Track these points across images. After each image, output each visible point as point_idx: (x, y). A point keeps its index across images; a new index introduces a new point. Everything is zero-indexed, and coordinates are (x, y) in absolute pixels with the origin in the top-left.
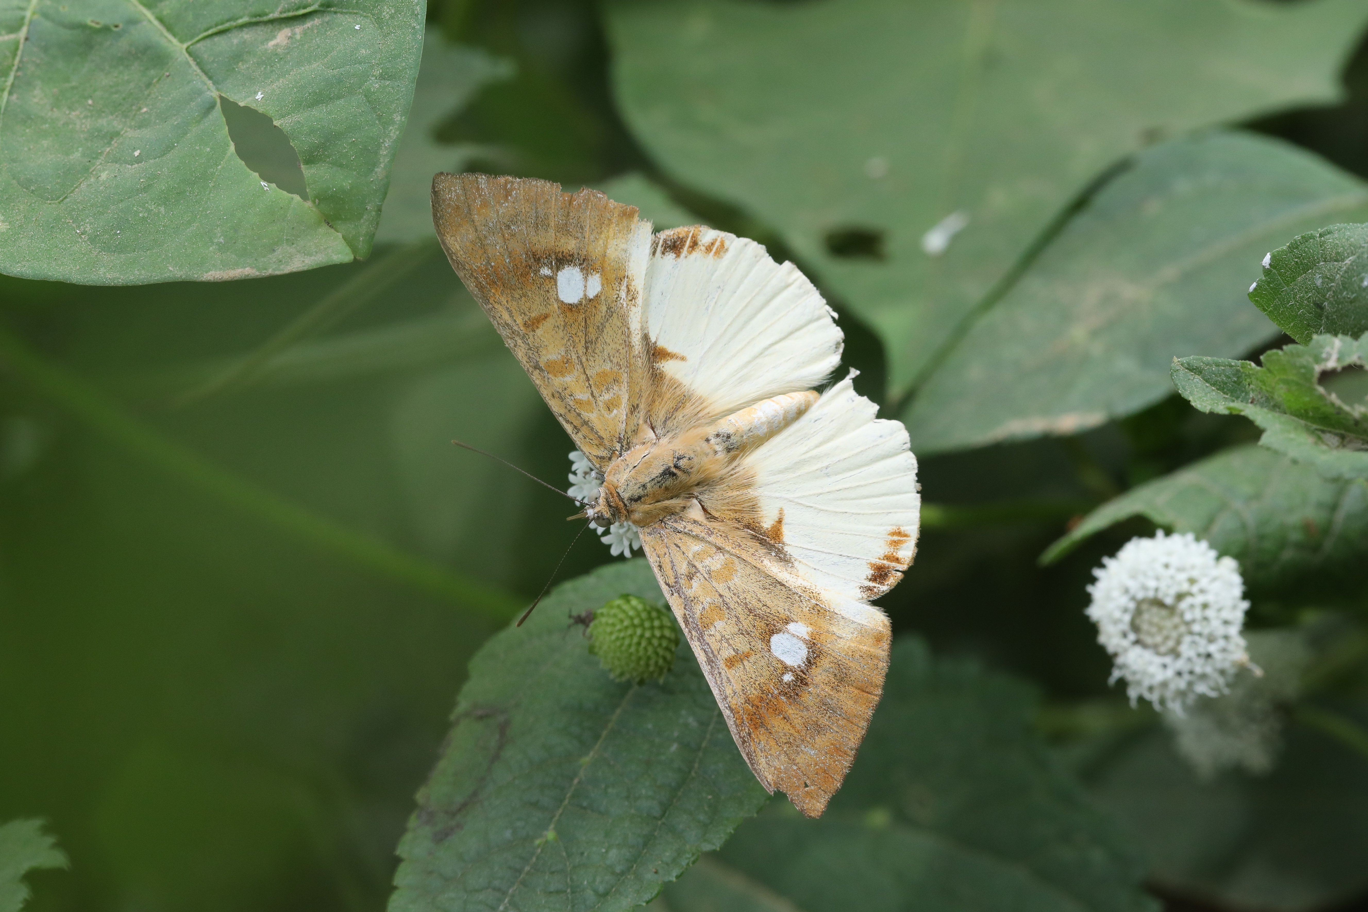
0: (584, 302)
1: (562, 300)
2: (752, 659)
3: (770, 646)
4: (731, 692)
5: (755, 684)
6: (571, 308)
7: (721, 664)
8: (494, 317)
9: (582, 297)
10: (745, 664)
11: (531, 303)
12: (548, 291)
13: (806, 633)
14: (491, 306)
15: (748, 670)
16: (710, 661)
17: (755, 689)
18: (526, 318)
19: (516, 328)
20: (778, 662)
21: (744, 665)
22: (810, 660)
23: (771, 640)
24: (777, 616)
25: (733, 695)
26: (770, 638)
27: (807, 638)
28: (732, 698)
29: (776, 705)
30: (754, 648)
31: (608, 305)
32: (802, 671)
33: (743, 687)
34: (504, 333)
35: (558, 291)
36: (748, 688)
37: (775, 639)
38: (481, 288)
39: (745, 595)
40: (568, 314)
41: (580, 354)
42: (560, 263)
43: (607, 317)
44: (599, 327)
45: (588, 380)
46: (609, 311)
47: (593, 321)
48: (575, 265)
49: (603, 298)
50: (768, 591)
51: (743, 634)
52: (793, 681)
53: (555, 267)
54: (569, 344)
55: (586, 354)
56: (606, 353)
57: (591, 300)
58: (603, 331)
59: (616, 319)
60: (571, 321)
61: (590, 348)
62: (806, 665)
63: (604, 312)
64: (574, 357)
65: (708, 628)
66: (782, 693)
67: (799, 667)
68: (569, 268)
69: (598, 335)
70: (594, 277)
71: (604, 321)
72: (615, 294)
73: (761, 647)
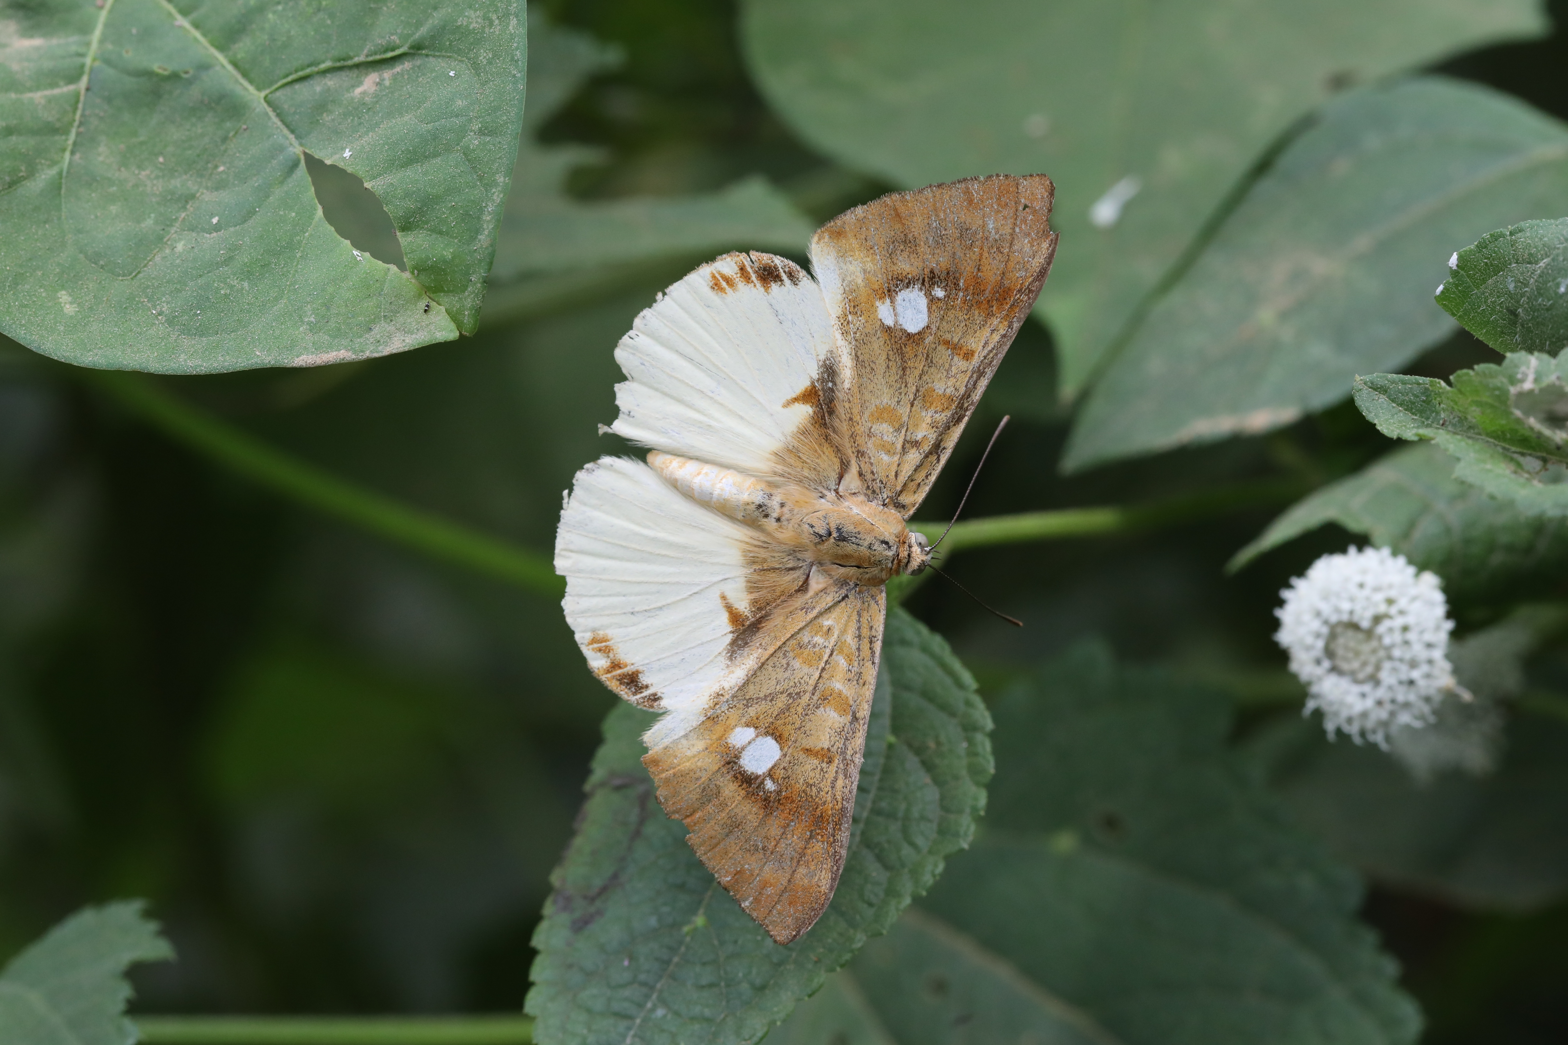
0: (763, 732)
1: (779, 752)
2: (948, 336)
3: (923, 329)
4: (994, 335)
5: (969, 319)
7: (976, 361)
8: (850, 792)
9: (761, 737)
10: (957, 341)
11: (807, 774)
12: (784, 769)
13: (884, 304)
14: (843, 803)
15: (960, 334)
16: (981, 374)
17: (973, 315)
18: (824, 766)
19: (841, 767)
20: (932, 312)
21: (959, 340)
22: (906, 284)
23: (916, 332)
24: (890, 341)
25: (995, 332)
26: (915, 334)
27: (888, 301)
28: (998, 331)
29: (973, 287)
30: (937, 342)
32: (922, 284)
35: (775, 761)
36: (978, 321)
37: (912, 329)
39: (894, 383)
40: (786, 735)
41: (808, 695)
42: (751, 780)
43: (755, 701)
44: (771, 701)
45: (823, 669)
46: (750, 705)
47: (772, 710)
48: (740, 767)
49: (744, 720)
50: (872, 365)
51: (932, 362)
52: (938, 287)
53: (758, 781)
54: (809, 712)
55: (804, 691)
56: (787, 674)
57: (756, 728)
58: (770, 694)
59: (751, 693)
60: (789, 727)
61: (796, 692)
62: (914, 285)
63: (754, 708)
64: (815, 698)
65: (951, 397)
66: (957, 288)
67: (921, 289)
68: (749, 770)
69: (777, 695)
70: (734, 743)
71: (761, 701)
72: (730, 712)
73: (931, 338)
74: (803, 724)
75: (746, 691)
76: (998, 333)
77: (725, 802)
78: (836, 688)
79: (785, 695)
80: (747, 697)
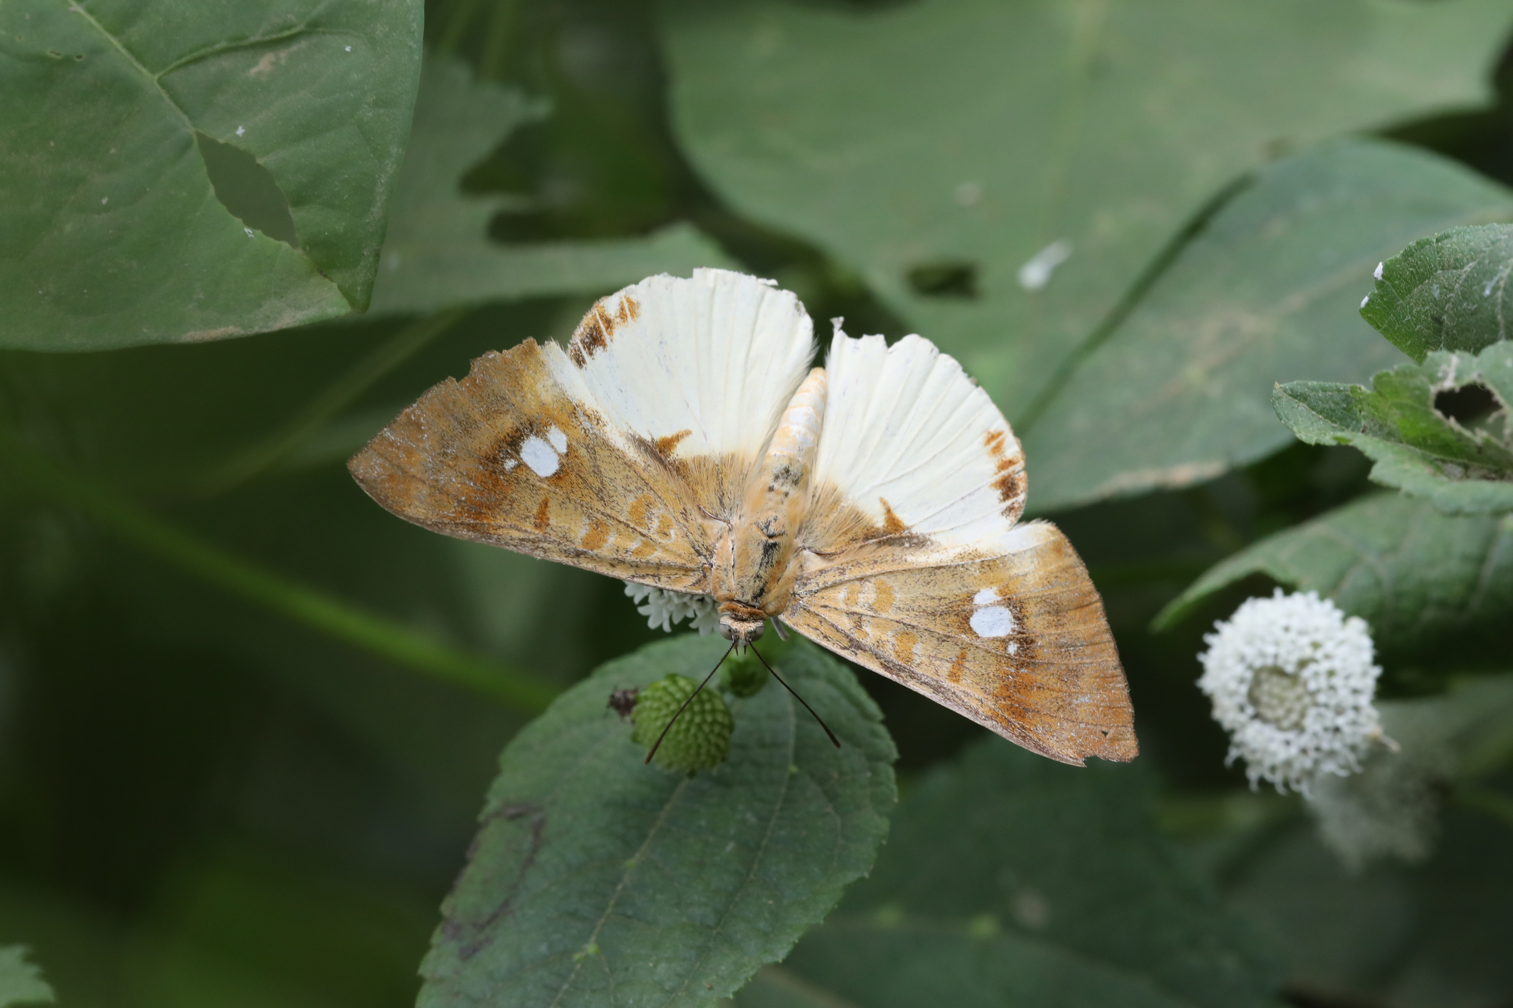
0: (564, 461)
1: (545, 476)
2: (970, 657)
3: (975, 633)
4: (976, 702)
5: (990, 678)
6: (558, 477)
7: (948, 684)
8: (507, 544)
9: (558, 459)
10: (967, 666)
11: (523, 502)
12: (528, 479)
13: (995, 596)
14: (496, 536)
15: (974, 670)
17: (994, 682)
18: (532, 520)
19: (532, 537)
20: (993, 642)
21: (967, 668)
22: (1018, 617)
23: (971, 626)
24: (959, 601)
25: (981, 704)
26: (969, 625)
27: (1000, 598)
28: (982, 706)
29: (1023, 682)
30: (963, 646)
31: (584, 446)
32: (1019, 633)
33: (982, 689)
34: (526, 550)
35: (535, 471)
36: (988, 687)
37: (975, 622)
38: (473, 528)
39: (917, 604)
40: (561, 484)
41: (602, 509)
42: (515, 446)
43: (593, 456)
44: (594, 471)
45: (628, 526)
46: (589, 450)
47: (585, 471)
48: (528, 436)
49: (574, 443)
50: (932, 583)
51: (943, 641)
52: (1019, 648)
53: (514, 453)
54: (585, 509)
55: (605, 504)
56: (620, 489)
57: (567, 455)
58: (601, 472)
59: (600, 452)
60: (569, 488)
61: (604, 497)
62: (1018, 624)
63: (586, 455)
64: (599, 516)
65: (911, 660)
66: (1019, 667)
67: (1014, 631)
68: (525, 444)
69: (600, 478)
70: (551, 431)
71: (593, 462)
72: (581, 430)
73: (967, 640)
74: (573, 502)
75: (602, 447)
76: (979, 706)
77: (491, 418)
78: (609, 537)
79: (600, 486)
80: (596, 449)
